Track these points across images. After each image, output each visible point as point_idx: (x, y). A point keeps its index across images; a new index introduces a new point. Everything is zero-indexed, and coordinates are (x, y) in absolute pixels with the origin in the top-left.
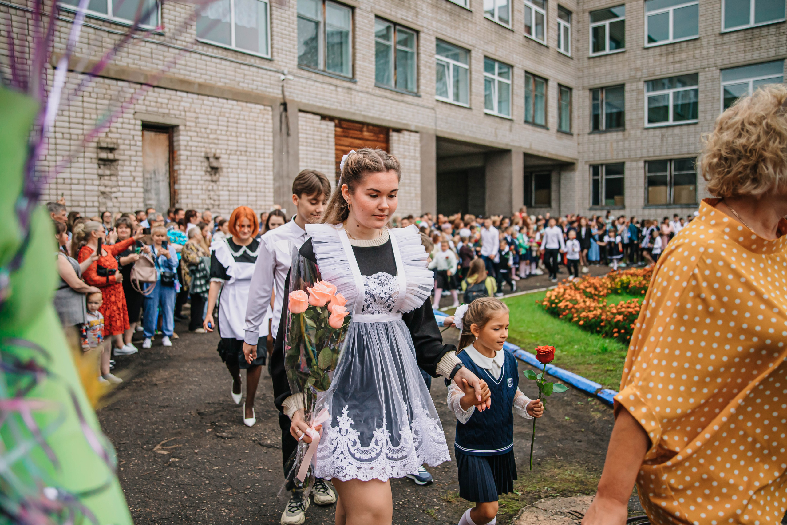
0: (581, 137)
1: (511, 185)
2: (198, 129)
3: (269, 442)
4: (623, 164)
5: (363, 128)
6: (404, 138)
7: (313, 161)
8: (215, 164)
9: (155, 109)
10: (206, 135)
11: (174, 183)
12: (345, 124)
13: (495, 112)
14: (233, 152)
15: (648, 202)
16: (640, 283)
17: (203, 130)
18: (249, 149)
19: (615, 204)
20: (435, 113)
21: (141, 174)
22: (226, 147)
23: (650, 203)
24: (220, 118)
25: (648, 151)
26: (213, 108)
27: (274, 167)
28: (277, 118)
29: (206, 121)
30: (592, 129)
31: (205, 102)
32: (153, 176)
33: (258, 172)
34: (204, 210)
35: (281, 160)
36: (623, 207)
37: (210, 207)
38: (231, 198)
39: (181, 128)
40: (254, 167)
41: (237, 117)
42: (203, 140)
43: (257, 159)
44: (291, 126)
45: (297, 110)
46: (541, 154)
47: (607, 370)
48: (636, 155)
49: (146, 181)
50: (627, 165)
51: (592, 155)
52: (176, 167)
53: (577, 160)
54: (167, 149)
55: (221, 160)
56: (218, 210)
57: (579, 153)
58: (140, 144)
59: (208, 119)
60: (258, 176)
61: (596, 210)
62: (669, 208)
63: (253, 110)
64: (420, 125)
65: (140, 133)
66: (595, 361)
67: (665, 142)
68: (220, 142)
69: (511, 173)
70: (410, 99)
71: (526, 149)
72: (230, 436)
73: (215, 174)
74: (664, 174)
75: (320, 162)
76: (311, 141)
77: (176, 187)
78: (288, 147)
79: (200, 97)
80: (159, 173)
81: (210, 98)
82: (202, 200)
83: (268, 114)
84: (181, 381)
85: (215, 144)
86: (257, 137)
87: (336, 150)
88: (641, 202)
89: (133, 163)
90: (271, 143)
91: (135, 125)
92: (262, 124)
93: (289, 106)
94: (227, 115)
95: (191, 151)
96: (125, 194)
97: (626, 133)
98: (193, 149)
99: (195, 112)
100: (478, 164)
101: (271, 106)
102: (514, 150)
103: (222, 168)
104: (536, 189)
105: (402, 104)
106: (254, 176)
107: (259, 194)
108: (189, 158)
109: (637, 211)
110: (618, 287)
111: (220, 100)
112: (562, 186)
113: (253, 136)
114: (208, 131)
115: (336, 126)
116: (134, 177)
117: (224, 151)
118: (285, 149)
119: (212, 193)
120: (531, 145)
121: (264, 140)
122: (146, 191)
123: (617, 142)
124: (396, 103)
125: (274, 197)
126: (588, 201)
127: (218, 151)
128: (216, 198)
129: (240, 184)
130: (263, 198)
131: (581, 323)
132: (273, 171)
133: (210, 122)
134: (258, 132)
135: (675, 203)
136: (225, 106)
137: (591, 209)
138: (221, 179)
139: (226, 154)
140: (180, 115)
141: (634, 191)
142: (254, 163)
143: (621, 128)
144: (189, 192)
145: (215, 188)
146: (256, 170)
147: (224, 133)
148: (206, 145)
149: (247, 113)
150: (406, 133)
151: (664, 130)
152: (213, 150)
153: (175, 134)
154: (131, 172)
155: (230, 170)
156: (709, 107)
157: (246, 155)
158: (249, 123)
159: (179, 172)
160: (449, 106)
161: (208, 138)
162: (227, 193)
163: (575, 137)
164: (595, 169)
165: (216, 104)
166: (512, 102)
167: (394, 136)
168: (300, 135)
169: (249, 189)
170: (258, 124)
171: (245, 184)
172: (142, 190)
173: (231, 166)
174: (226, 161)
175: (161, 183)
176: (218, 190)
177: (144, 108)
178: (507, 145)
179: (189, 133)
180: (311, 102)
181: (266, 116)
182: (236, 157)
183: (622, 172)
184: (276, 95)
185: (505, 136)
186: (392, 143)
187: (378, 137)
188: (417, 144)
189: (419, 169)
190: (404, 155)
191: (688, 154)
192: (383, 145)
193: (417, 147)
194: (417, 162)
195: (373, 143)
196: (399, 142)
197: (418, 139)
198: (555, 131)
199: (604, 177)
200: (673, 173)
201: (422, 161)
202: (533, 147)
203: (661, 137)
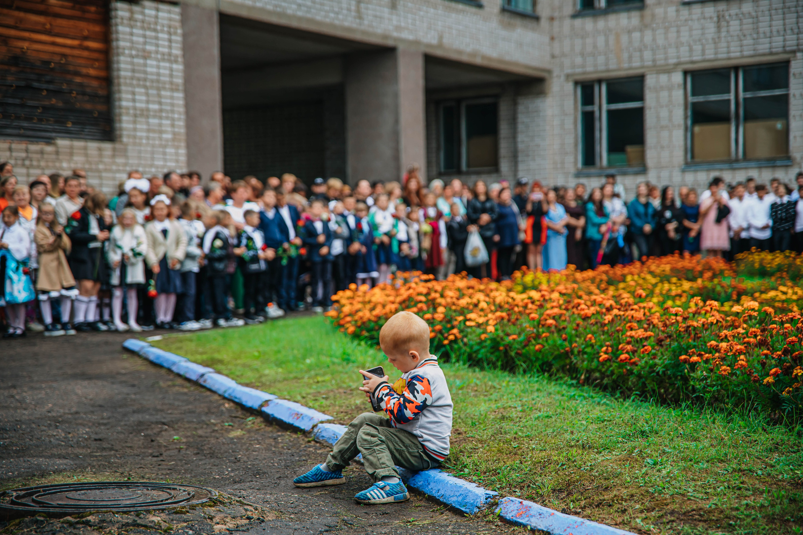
0: (556, 23)
1: (397, 121)
4: (641, 78)
6: (143, 13)
15: (693, 157)
19: (628, 163)
23: (697, 160)
25: (691, 50)
30: (579, 7)
36: (643, 169)
46: (464, 58)
48: (666, 59)
50: (650, 81)
51: (579, 60)
53: (549, 72)
57: (553, 56)
61: (588, 176)
62: (734, 169)
67: (724, 30)
69: (396, 96)
71: (429, 46)
74: (725, 97)
88: (679, 156)
97: (647, 12)
100: (327, 78)
102: (401, 47)
104: (470, 136)
109: (671, 177)
112: (520, 127)
120: (441, 37)
123: (630, 32)
126: (574, 159)
135: (746, 158)
137: (578, 175)
141: (665, 134)
143: (637, 4)
151: (722, 6)
163: (544, 22)
164: (587, 90)
167: (121, 10)
178: (386, 37)
183: (639, 96)
185: (381, 18)
186: (116, 25)
187: (84, 11)
188: (176, 28)
189: (179, 81)
190: (144, 50)
191: (771, 54)
192: (97, 29)
193: (175, 34)
194: (175, 66)
195: (72, 22)
196: (132, 23)
197: (178, 17)
198: (496, 10)
199: (605, 107)
200: (741, 95)
201: (188, 66)
202: (446, 41)
203: (715, 19)
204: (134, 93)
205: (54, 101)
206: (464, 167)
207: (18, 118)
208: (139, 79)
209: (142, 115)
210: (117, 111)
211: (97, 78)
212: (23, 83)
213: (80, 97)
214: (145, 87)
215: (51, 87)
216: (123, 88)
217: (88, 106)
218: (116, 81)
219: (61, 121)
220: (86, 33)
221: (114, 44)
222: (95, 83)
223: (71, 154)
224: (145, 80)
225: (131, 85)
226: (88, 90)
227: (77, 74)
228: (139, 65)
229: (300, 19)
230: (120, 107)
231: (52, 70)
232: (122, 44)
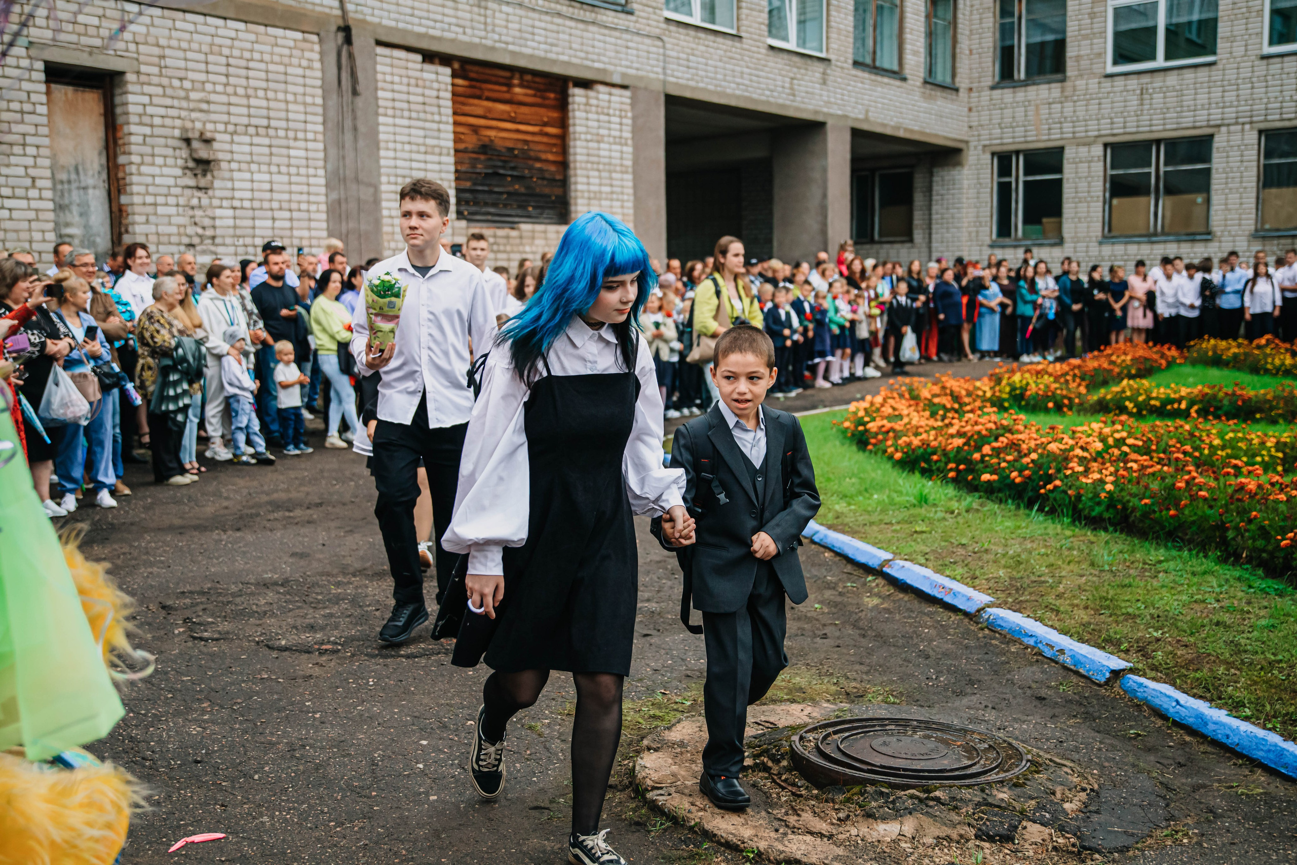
0: (974, 95)
1: (825, 196)
2: (165, 81)
3: (283, 643)
4: (1061, 150)
5: (512, 78)
6: (597, 99)
7: (407, 147)
8: (203, 154)
9: (73, 38)
10: (182, 94)
11: (119, 192)
12: (473, 72)
13: (792, 45)
14: (240, 129)
15: (1110, 230)
16: (1047, 387)
17: (176, 83)
18: (273, 123)
19: (1044, 234)
20: (664, 47)
21: (48, 173)
22: (225, 118)
23: (1114, 233)
24: (211, 58)
25: (1112, 123)
26: (195, 36)
27: (325, 160)
28: (332, 59)
29: (182, 64)
30: (997, 78)
31: (179, 24)
32: (73, 176)
33: (293, 170)
34: (182, 248)
35: (341, 146)
36: (1060, 242)
37: (196, 240)
38: (238, 222)
39: (130, 77)
40: (285, 160)
41: (247, 55)
42: (176, 103)
43: (292, 143)
44: (360, 75)
45: (373, 42)
46: (888, 131)
47: (916, 532)
48: (1087, 132)
49: (59, 187)
50: (1069, 154)
51: (996, 132)
52: (122, 159)
53: (966, 143)
54: (102, 120)
55: (216, 145)
56: (213, 248)
57: (970, 128)
58: (43, 110)
59: (186, 59)
60: (294, 179)
61: (1003, 246)
62: (1151, 243)
63: (280, 41)
64: (632, 72)
65: (43, 88)
66: (900, 518)
67: (1147, 102)
68: (213, 107)
69: (825, 170)
70: (609, 17)
71: (857, 119)
72: (216, 636)
73: (204, 175)
74: (1146, 170)
75: (422, 149)
76: (405, 105)
77: (124, 199)
78: (355, 118)
79: (167, 13)
80: (85, 170)
81: (189, 16)
82: (179, 226)
83: (312, 50)
84: (133, 562)
85: (201, 111)
86: (290, 97)
87: (456, 123)
88: (1097, 229)
89: (31, 151)
90: (320, 110)
91: (31, 70)
92: (300, 71)
93: (354, 32)
94: (226, 51)
95: (152, 126)
96: (15, 214)
97: (1068, 84)
98: (157, 121)
99: (158, 45)
100: (758, 152)
101: (318, 34)
102: (830, 123)
103: (217, 161)
104: (882, 206)
105: (592, 28)
106: (285, 179)
107: (295, 215)
108: (148, 139)
109: (1087, 249)
110: (1005, 396)
111: (210, 20)
112: (936, 198)
113: (281, 96)
114: (187, 84)
115: (454, 75)
116: (34, 179)
117: (221, 127)
118: (348, 123)
119: (198, 213)
120: (867, 112)
121: (305, 104)
122: (60, 208)
123: (1050, 103)
124: (581, 26)
125: (328, 221)
126: (989, 228)
127: (210, 126)
128: (207, 222)
129: (257, 195)
130: (305, 224)
131: (898, 455)
132: (325, 168)
133: (191, 65)
134: (291, 88)
135: (1164, 232)
136: (221, 32)
137: (992, 246)
138: (217, 184)
139: (225, 132)
140: (127, 50)
141: (1083, 207)
142: (284, 151)
143: (1059, 76)
144: (149, 209)
145: (205, 201)
146: (289, 166)
147: (219, 88)
148: (183, 114)
149: (268, 48)
150: (601, 88)
151: (1146, 79)
152: (198, 124)
153: (118, 91)
154: (26, 167)
155: (234, 166)
156: (1239, 28)
157: (267, 135)
158: (272, 67)
159: (127, 169)
160: (692, 33)
161: (187, 98)
162: (230, 212)
163: (963, 94)
164: (1004, 161)
165: (200, 28)
166: (828, 21)
167: (577, 96)
168: (380, 94)
169: (275, 205)
170: (290, 70)
171: (267, 195)
172: (51, 205)
173: (236, 157)
174: (227, 147)
175: (91, 191)
176: (211, 206)
177: (49, 34)
178: (816, 112)
179: (147, 89)
180: (401, 25)
181: (307, 54)
182: (247, 139)
183: (1058, 168)
184: (327, 10)
185: (812, 93)
186: (574, 110)
187: (544, 98)
188: (626, 111)
189: (629, 163)
190: (598, 134)
191: (1194, 128)
192: (555, 115)
193: (626, 117)
194: (625, 149)
195: (534, 109)
196: (588, 108)
197: (628, 101)
198: (919, 82)
199: (1022, 178)
200: (1162, 169)
201: (636, 147)
202: (872, 116)
203: (1138, 92)
204: (588, 177)
205: (517, 187)
206: (876, 237)
207: (486, 204)
208: (593, 163)
209: (595, 198)
210: (573, 194)
211: (554, 162)
212: (490, 171)
213: (540, 182)
214: (598, 170)
215: (515, 173)
216: (579, 172)
217: (547, 191)
218: (572, 165)
219: (523, 207)
220: (546, 119)
221: (571, 129)
222: (553, 168)
223: (533, 238)
224: (598, 163)
225: (586, 169)
226: (547, 175)
227: (538, 160)
228: (593, 149)
229: (738, 97)
230: (576, 191)
231: (516, 156)
232: (578, 129)
